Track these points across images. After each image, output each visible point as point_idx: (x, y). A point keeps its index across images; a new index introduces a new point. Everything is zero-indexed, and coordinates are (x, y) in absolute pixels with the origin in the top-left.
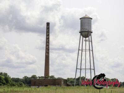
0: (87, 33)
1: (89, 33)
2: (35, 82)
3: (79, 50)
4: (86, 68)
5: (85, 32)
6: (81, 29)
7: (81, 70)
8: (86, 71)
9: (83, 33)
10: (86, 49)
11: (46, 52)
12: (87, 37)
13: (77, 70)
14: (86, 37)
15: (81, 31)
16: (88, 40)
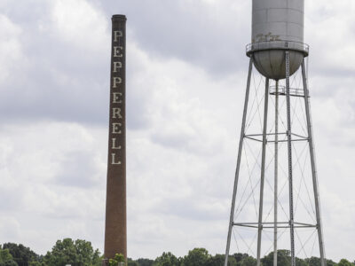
3: (243, 136)
4: (275, 223)
7: (260, 228)
8: (276, 233)
10: (276, 134)
14: (276, 78)
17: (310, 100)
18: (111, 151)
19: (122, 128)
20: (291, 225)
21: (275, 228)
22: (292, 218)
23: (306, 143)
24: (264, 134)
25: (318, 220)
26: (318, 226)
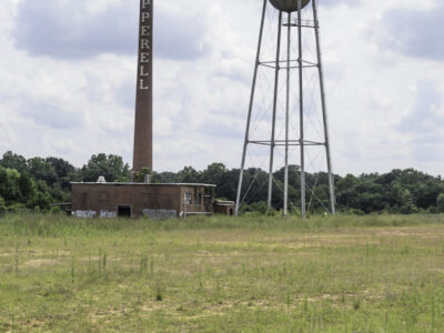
2: (85, 195)
3: (258, 63)
4: (287, 141)
7: (273, 146)
8: (287, 150)
10: (288, 61)
14: (288, 11)
17: (319, 30)
18: (139, 77)
19: (150, 57)
20: (301, 142)
21: (287, 145)
22: (302, 136)
23: (316, 69)
24: (277, 62)
25: (326, 138)
26: (326, 144)
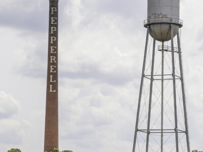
0: (166, 27)
1: (173, 27)
3: (143, 76)
4: (162, 130)
5: (161, 23)
6: (149, 17)
7: (148, 133)
8: (162, 136)
9: (156, 29)
10: (162, 75)
11: (49, 83)
12: (167, 40)
13: (138, 133)
14: (163, 40)
15: (149, 21)
16: (170, 49)
21: (162, 133)
22: (176, 127)
24: (152, 75)
26: (186, 132)
